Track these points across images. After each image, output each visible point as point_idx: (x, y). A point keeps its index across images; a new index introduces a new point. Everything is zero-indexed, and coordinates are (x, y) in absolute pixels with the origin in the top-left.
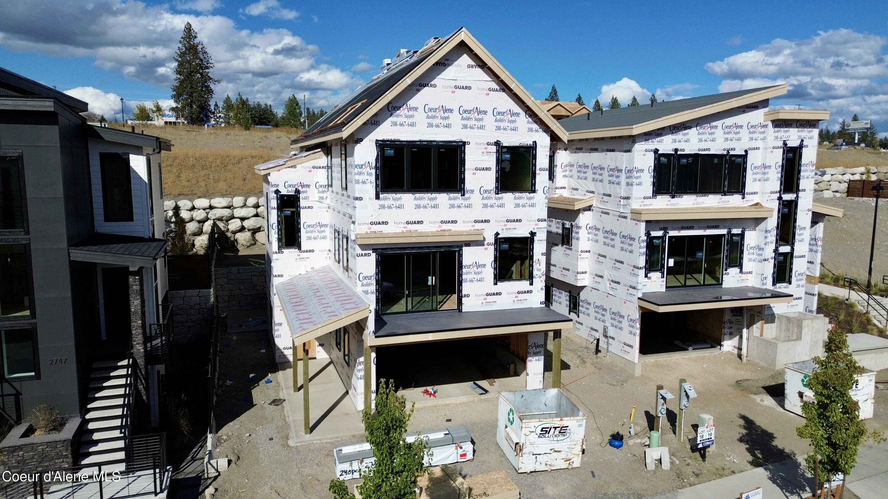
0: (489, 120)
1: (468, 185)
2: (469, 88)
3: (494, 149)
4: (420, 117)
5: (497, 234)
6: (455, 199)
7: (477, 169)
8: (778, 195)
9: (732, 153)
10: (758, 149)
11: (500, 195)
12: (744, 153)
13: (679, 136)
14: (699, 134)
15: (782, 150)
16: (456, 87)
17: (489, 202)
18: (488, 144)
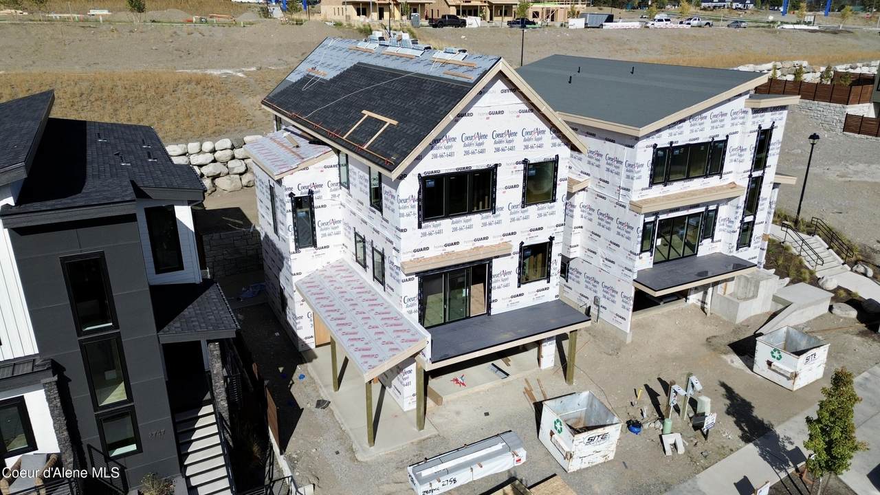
0: (518, 141)
1: (498, 204)
2: (501, 112)
3: (521, 167)
4: (458, 147)
5: (522, 243)
6: (487, 217)
7: (506, 188)
8: (749, 173)
9: (716, 139)
10: (736, 133)
11: (526, 209)
12: (725, 138)
13: (675, 130)
14: (691, 125)
15: (757, 133)
16: (491, 113)
17: (516, 216)
18: (517, 163)
